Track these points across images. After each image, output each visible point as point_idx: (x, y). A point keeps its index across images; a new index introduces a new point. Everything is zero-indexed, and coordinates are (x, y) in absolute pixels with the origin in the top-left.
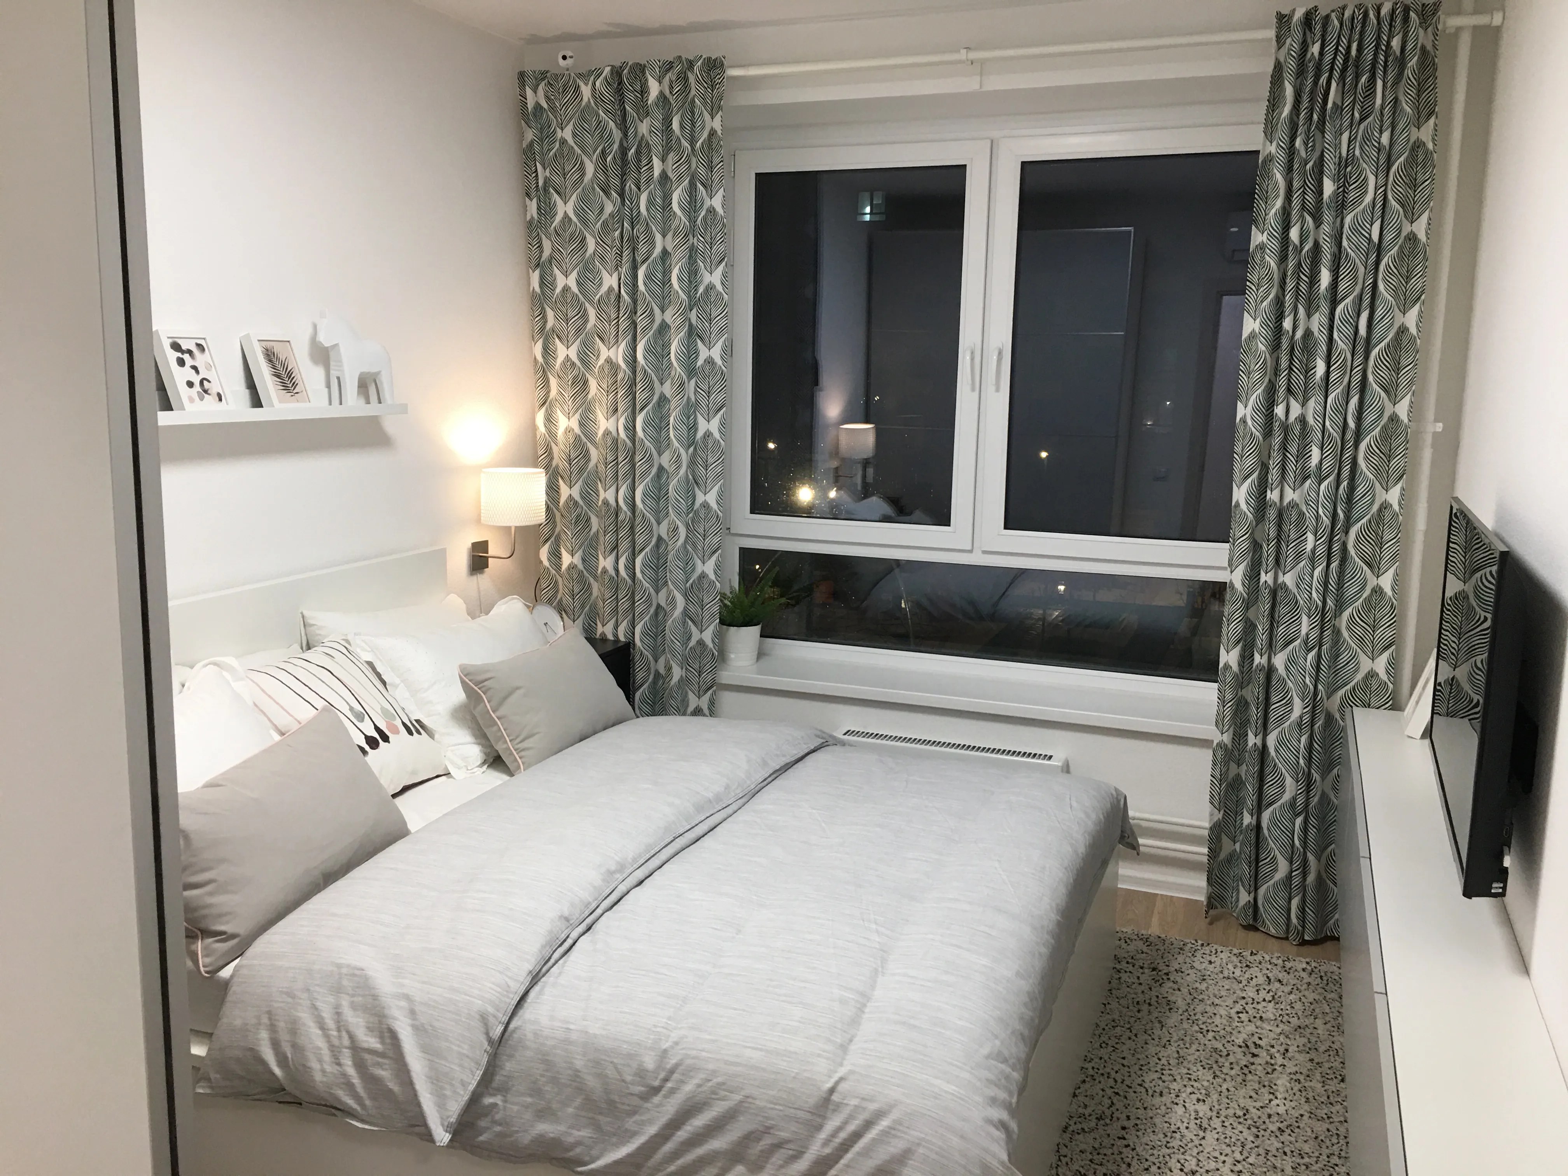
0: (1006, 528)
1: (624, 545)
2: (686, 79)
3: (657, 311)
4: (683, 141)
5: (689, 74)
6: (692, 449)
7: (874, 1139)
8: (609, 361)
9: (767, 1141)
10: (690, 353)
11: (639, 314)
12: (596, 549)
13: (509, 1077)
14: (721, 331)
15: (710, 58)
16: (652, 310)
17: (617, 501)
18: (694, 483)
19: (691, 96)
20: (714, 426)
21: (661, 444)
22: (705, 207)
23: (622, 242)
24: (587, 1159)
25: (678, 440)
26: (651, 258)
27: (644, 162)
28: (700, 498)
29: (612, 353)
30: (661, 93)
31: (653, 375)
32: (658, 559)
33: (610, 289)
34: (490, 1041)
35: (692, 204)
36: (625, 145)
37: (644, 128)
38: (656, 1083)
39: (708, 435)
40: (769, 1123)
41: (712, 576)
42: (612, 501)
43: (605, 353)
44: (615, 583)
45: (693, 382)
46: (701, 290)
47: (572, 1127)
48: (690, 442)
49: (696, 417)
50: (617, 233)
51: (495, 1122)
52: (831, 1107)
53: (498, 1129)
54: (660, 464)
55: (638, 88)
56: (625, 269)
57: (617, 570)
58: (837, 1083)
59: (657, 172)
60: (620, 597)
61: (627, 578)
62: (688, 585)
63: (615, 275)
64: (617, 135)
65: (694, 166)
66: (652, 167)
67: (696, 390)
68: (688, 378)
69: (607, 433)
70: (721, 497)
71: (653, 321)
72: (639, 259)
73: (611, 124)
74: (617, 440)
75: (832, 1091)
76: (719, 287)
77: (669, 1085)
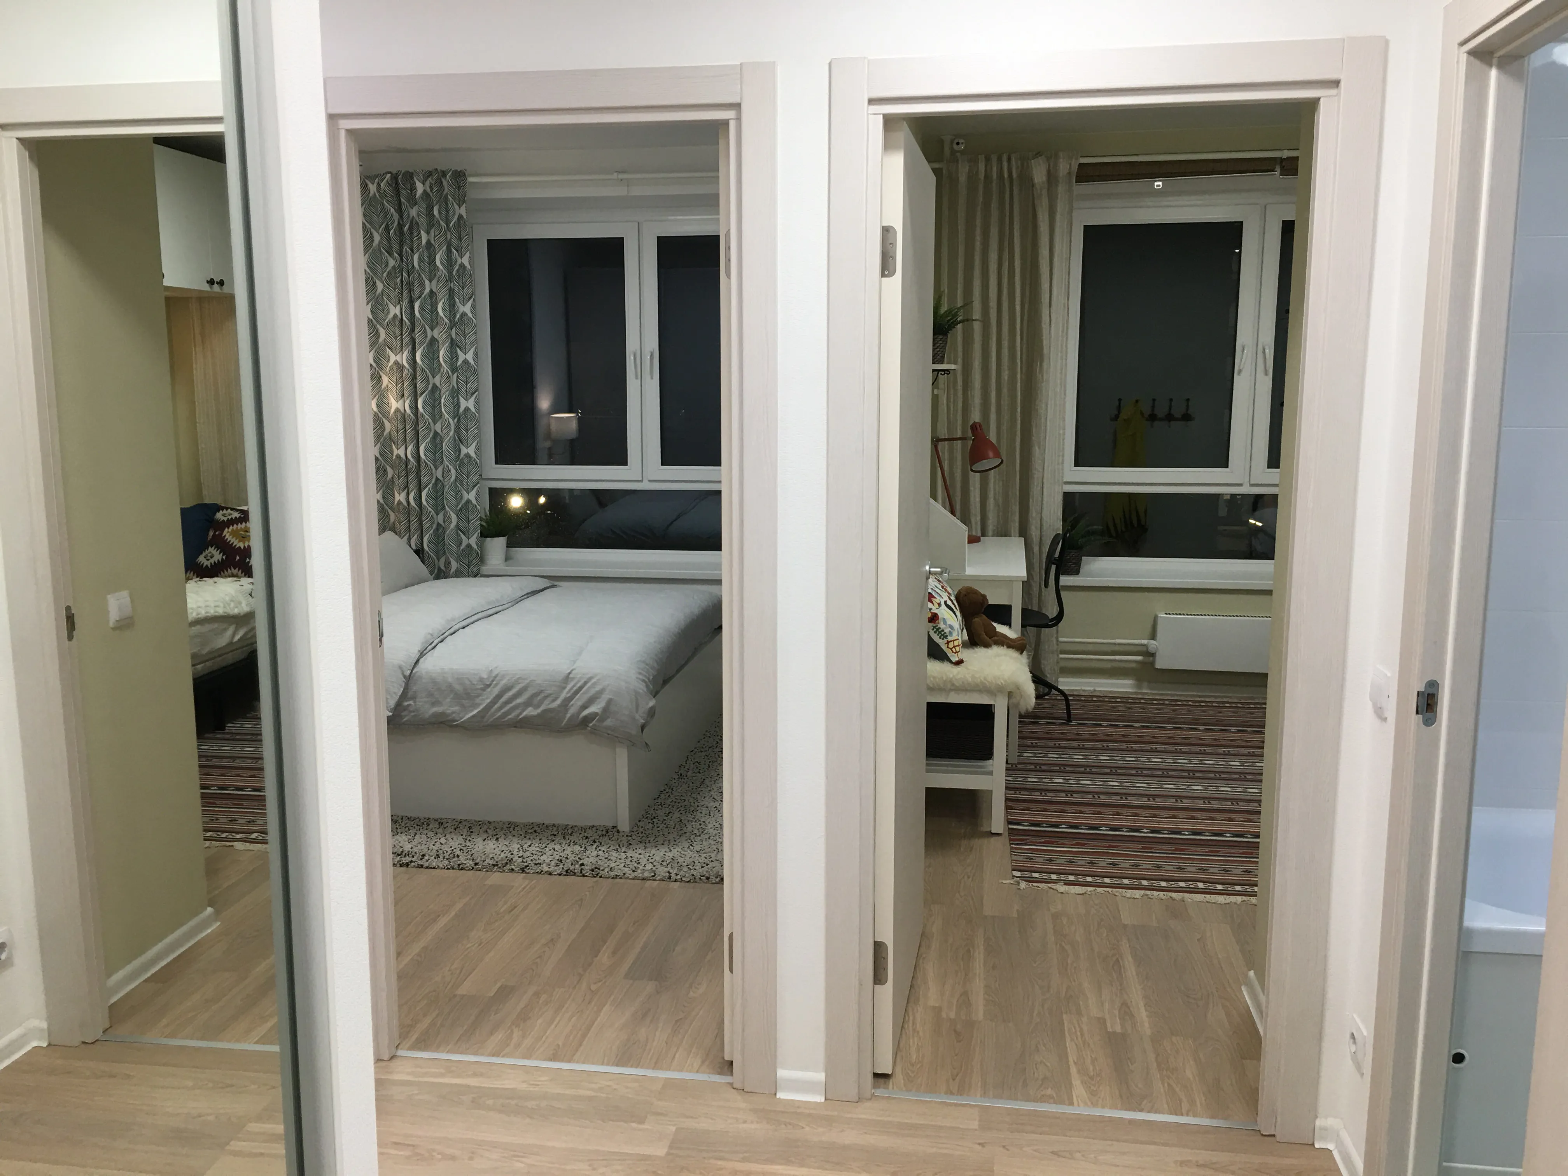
0: (662, 465)
1: (413, 485)
2: (441, 183)
3: (428, 330)
4: (441, 222)
5: (443, 180)
6: (456, 420)
7: (589, 687)
8: (396, 363)
9: (542, 695)
10: (453, 357)
11: (416, 332)
12: (392, 490)
13: (415, 692)
14: (472, 344)
15: (456, 171)
16: (425, 329)
17: (406, 456)
18: (460, 440)
19: (445, 193)
20: (471, 404)
21: (436, 416)
22: (458, 264)
23: (402, 286)
24: (458, 719)
25: (448, 414)
26: (423, 296)
27: (415, 234)
28: (464, 451)
29: (398, 358)
30: (425, 191)
31: (428, 372)
32: (437, 493)
33: (395, 316)
34: (405, 677)
35: (449, 263)
36: (401, 222)
37: (413, 212)
38: (488, 683)
39: (467, 409)
40: (543, 689)
41: (474, 502)
42: (403, 456)
43: (393, 358)
44: (408, 510)
45: (455, 375)
46: (458, 316)
47: (450, 707)
48: (456, 414)
49: (458, 399)
50: (399, 279)
51: (411, 712)
52: (569, 680)
53: (413, 714)
54: (435, 430)
55: (409, 187)
56: (405, 303)
57: (408, 503)
58: (572, 671)
59: (424, 241)
60: (411, 519)
61: (415, 506)
62: (458, 508)
63: (398, 307)
64: (396, 217)
65: (449, 237)
66: (421, 237)
67: (457, 381)
68: (452, 372)
69: (397, 410)
70: (478, 450)
71: (426, 336)
72: (415, 297)
73: (392, 210)
74: (405, 416)
75: (570, 673)
76: (470, 315)
77: (494, 682)
